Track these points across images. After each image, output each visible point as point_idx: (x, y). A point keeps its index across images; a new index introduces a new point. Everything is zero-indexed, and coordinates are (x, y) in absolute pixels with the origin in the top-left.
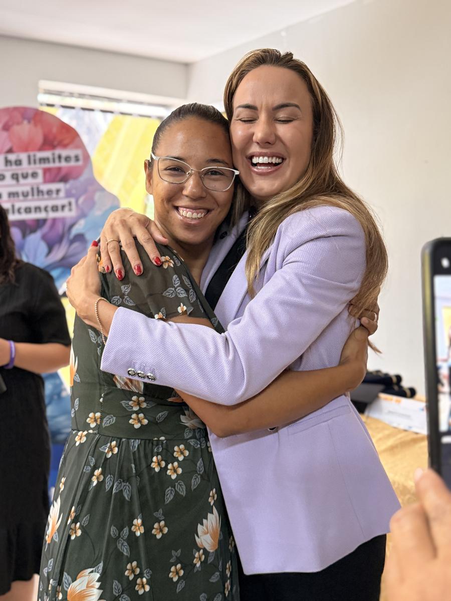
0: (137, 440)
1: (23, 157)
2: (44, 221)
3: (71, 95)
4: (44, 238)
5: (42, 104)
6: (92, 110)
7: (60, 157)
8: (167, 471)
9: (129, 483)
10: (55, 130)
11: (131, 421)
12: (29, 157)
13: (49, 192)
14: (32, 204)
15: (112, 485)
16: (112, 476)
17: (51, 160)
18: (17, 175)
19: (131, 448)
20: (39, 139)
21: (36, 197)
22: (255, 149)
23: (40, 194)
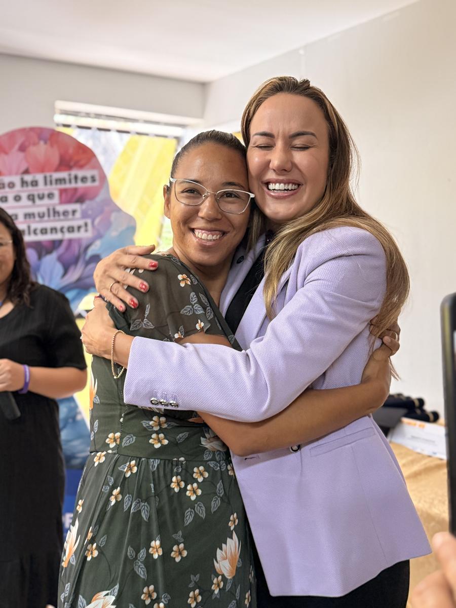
0: (157, 460)
1: (40, 177)
2: (60, 242)
3: (88, 115)
4: (60, 259)
5: (58, 125)
6: (108, 130)
7: (76, 178)
8: (186, 492)
9: (148, 503)
10: (71, 151)
11: (151, 441)
12: (45, 178)
13: (65, 213)
14: (49, 225)
15: (130, 504)
16: (130, 495)
17: (67, 181)
18: (33, 196)
19: (151, 467)
20: (56, 160)
21: (52, 218)
22: (271, 175)
23: (56, 215)
